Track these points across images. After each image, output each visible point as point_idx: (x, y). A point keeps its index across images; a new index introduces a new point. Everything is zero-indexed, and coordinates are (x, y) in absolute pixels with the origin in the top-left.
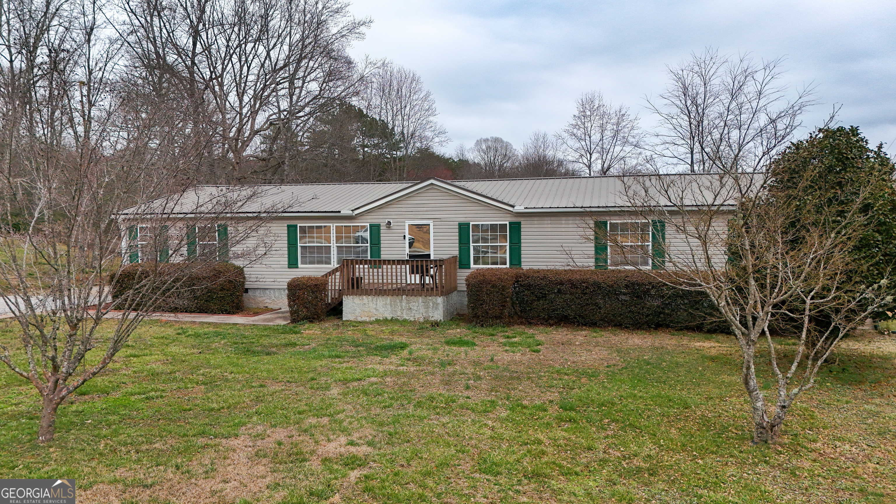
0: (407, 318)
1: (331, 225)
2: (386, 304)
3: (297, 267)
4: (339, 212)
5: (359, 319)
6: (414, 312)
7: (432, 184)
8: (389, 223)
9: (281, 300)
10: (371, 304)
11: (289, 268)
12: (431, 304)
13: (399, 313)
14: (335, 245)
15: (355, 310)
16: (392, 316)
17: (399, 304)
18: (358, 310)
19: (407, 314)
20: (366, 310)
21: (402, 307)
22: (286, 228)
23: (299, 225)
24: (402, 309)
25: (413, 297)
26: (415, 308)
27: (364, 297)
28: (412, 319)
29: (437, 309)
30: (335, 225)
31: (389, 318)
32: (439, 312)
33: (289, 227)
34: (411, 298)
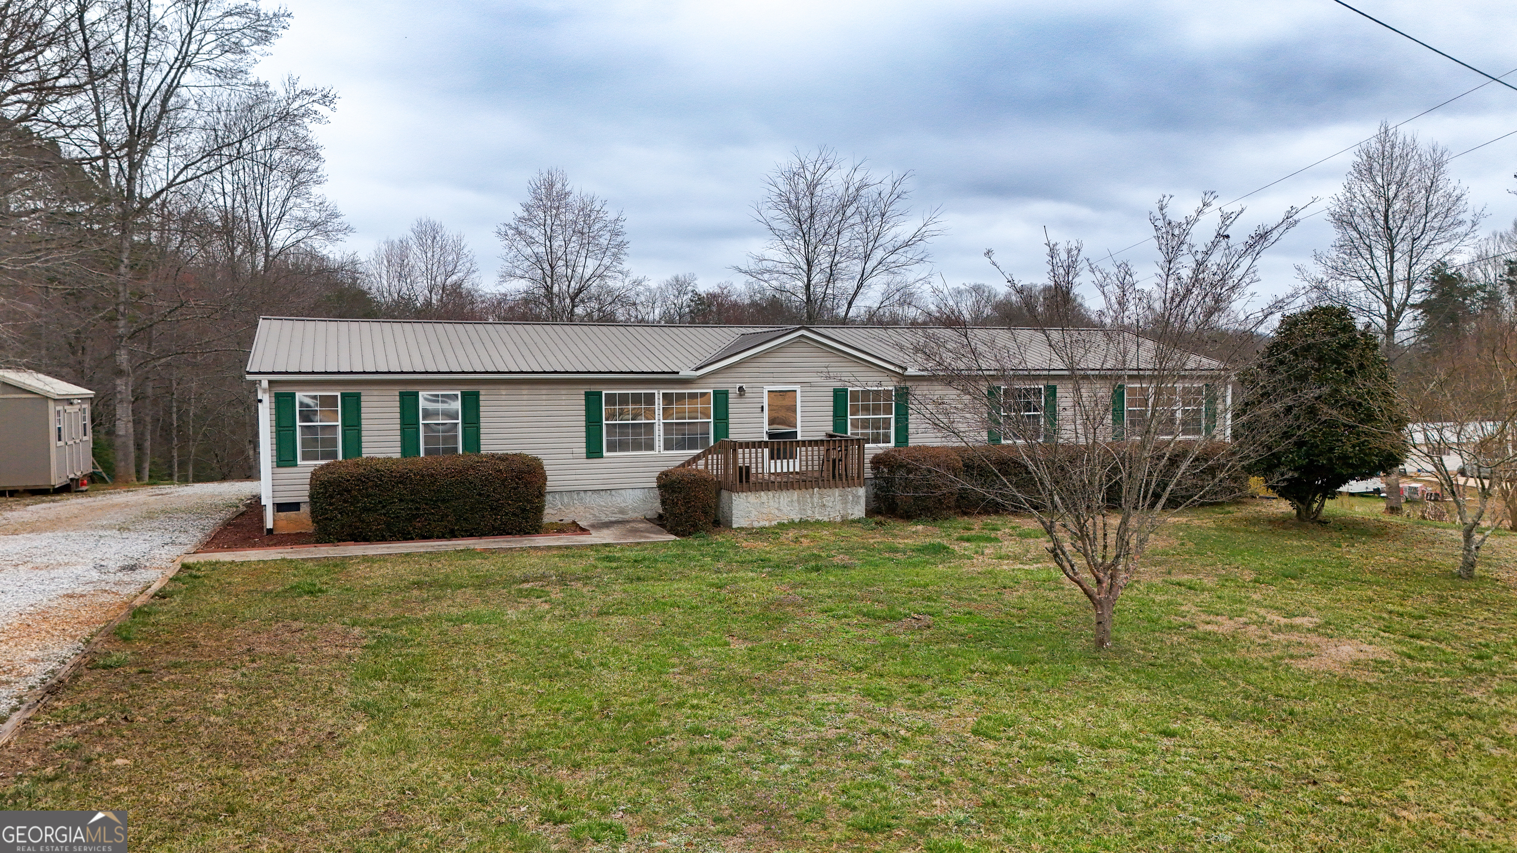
0: (820, 518)
1: (656, 392)
2: (792, 501)
3: (602, 457)
4: (678, 373)
5: (756, 524)
6: (829, 509)
7: (802, 336)
8: (741, 389)
9: (573, 509)
10: (772, 503)
11: (588, 458)
12: (850, 497)
13: (809, 513)
14: (662, 421)
15: (750, 512)
16: (799, 516)
17: (809, 500)
18: (754, 513)
19: (820, 513)
20: (765, 511)
21: (813, 504)
22: (583, 397)
23: (604, 392)
24: (813, 507)
25: (828, 489)
26: (830, 504)
27: (762, 493)
28: (826, 519)
29: (857, 503)
30: (662, 392)
31: (797, 520)
32: (860, 508)
33: (587, 394)
34: (825, 491)
